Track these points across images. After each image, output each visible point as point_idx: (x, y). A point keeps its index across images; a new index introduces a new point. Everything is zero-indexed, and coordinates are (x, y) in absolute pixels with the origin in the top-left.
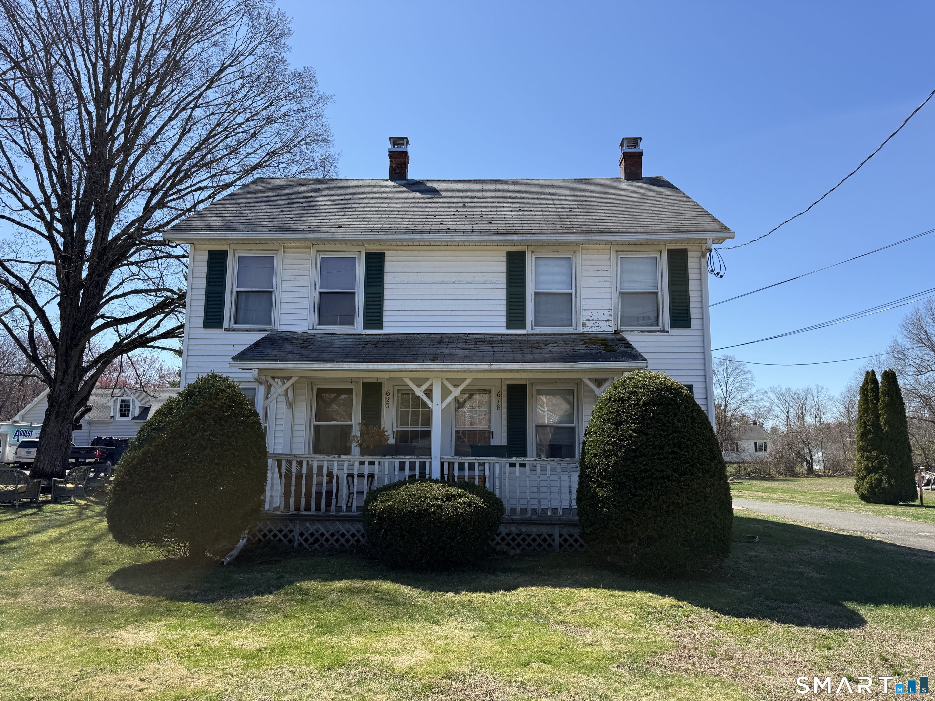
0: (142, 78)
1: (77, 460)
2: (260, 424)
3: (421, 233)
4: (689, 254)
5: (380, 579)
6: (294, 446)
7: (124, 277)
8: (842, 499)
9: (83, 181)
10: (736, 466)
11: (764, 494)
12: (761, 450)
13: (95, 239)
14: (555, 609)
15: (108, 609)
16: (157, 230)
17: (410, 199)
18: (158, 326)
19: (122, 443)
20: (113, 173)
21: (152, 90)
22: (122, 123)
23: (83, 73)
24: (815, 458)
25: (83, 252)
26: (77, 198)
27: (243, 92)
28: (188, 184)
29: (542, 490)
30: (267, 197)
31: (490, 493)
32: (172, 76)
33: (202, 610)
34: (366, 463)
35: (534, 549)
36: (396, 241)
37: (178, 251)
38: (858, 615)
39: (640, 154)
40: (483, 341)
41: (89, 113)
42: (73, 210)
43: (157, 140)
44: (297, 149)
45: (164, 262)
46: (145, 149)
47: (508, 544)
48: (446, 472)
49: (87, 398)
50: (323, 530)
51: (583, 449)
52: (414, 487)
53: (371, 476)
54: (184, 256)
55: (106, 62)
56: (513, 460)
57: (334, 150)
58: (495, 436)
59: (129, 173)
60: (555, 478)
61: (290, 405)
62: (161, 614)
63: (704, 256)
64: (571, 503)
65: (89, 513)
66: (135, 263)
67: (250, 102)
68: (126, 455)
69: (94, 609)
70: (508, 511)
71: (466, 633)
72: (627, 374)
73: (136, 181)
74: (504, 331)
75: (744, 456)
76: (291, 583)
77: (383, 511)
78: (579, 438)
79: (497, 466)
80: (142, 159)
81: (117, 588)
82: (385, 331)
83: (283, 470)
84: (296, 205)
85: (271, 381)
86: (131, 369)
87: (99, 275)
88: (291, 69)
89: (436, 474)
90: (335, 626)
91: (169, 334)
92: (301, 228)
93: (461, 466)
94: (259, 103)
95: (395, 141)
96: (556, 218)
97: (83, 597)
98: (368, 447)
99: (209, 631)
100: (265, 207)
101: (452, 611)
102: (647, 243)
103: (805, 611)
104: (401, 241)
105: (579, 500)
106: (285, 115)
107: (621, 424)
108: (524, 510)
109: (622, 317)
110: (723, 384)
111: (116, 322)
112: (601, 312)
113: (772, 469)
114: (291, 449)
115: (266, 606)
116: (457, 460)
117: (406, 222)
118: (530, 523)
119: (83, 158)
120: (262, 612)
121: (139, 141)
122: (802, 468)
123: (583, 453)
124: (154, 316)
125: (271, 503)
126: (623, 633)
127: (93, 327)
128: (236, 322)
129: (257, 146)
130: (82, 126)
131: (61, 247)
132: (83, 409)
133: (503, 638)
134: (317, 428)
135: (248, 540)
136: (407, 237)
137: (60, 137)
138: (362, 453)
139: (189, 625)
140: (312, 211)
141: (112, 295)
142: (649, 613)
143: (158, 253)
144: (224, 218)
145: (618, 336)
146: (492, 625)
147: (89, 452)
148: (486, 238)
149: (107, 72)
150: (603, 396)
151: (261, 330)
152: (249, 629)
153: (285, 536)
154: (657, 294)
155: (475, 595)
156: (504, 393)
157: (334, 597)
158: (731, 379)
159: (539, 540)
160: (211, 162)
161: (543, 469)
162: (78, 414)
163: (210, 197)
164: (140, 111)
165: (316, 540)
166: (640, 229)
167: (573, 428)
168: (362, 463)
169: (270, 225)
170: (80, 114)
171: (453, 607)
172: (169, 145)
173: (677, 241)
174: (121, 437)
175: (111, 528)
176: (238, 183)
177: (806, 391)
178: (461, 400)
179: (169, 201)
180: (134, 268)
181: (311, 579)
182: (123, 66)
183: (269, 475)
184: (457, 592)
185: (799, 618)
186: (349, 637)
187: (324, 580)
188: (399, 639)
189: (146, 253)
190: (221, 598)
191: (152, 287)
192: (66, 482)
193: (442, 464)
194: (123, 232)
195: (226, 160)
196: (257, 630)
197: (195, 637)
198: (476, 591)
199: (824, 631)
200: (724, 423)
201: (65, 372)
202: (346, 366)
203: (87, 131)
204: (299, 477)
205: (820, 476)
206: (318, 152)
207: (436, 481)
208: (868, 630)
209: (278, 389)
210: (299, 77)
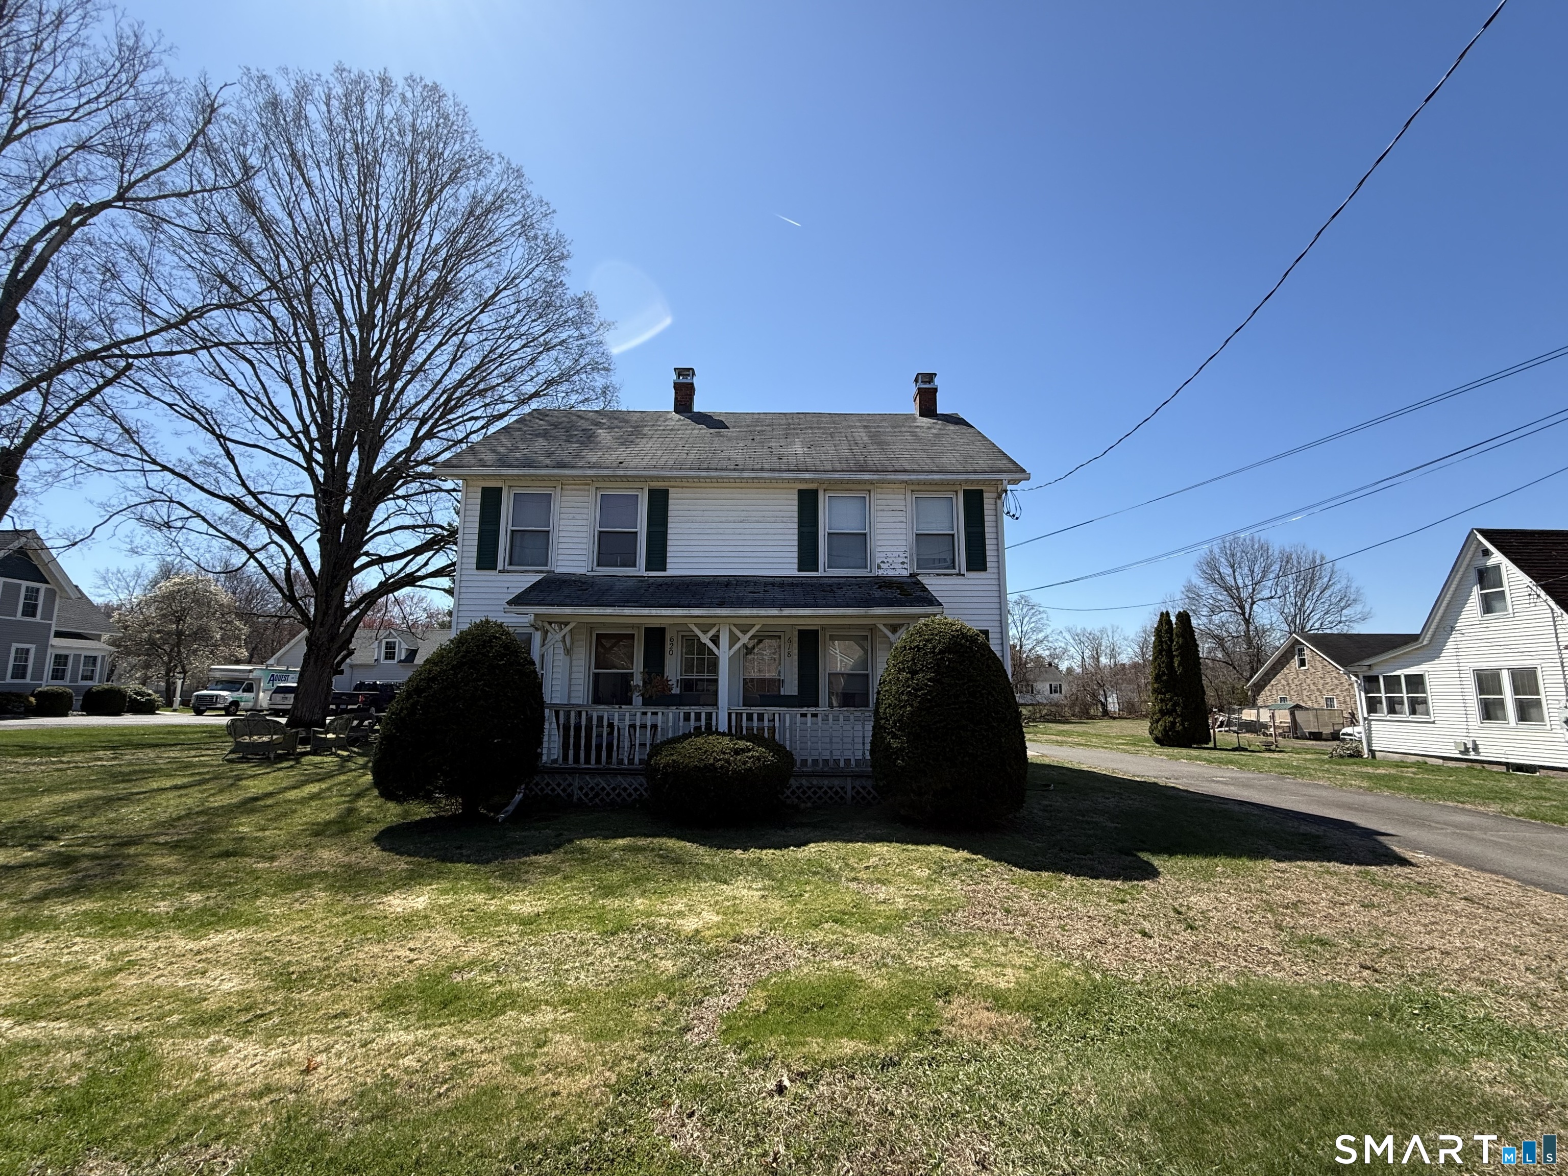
0: (410, 300)
1: (338, 707)
2: (535, 672)
3: (708, 469)
4: (985, 495)
5: (664, 836)
6: (573, 694)
7: (391, 511)
8: (1136, 742)
9: (346, 410)
10: (1030, 708)
11: (1059, 738)
12: (1056, 692)
13: (359, 471)
14: (847, 865)
15: (373, 871)
16: (425, 461)
17: (696, 432)
18: (426, 564)
19: (387, 689)
20: (378, 399)
21: (421, 313)
22: (388, 347)
23: (346, 293)
24: (1110, 700)
25: (346, 486)
26: (338, 428)
27: (519, 317)
28: (459, 414)
29: (834, 740)
30: (545, 430)
31: (780, 746)
32: (442, 299)
33: (477, 872)
34: (649, 714)
35: (826, 802)
36: (681, 478)
37: (449, 485)
38: (1152, 865)
39: (935, 390)
40: (773, 584)
41: (352, 337)
42: (334, 440)
43: (426, 367)
44: (576, 378)
45: (435, 496)
46: (414, 374)
47: (799, 798)
48: (733, 723)
49: (349, 641)
50: (604, 784)
51: (877, 699)
52: (700, 740)
53: (654, 727)
54: (454, 490)
55: (371, 283)
56: (804, 710)
57: (615, 379)
58: (786, 685)
59: (396, 400)
60: (849, 727)
61: (568, 652)
62: (432, 877)
63: (999, 497)
64: (864, 754)
65: (352, 766)
66: (403, 497)
67: (526, 328)
68: (394, 705)
69: (358, 873)
70: (798, 763)
71: (755, 893)
72: (922, 621)
73: (404, 411)
74: (796, 573)
75: (1039, 698)
76: (570, 841)
77: (667, 765)
78: (874, 687)
79: (788, 716)
80: (409, 387)
81: (384, 850)
82: (668, 573)
83: (562, 721)
84: (575, 439)
85: (547, 626)
86: (397, 609)
87: (363, 510)
88: (570, 294)
89: (723, 727)
90: (618, 887)
91: (439, 573)
92: (580, 464)
93: (750, 717)
94: (536, 329)
95: (680, 372)
96: (850, 457)
97: (347, 859)
98: (651, 697)
99: (483, 895)
100: (541, 441)
101: (740, 870)
102: (942, 483)
103: (1100, 863)
104: (687, 477)
105: (872, 751)
106: (563, 341)
107: (916, 673)
108: (815, 762)
109: (918, 560)
110: (1019, 624)
111: (381, 560)
112: (896, 554)
113: (1067, 712)
114: (569, 697)
115: (545, 867)
116: (745, 711)
117: (691, 457)
118: (822, 775)
119: (345, 384)
120: (540, 873)
121: (407, 368)
122: (1098, 710)
123: (878, 704)
124: (422, 553)
125: (549, 754)
126: (916, 890)
127: (356, 565)
128: (510, 564)
129: (534, 374)
130: (344, 351)
131: (321, 480)
132: (344, 652)
133: (795, 898)
134: (596, 675)
135: (525, 794)
136: (692, 473)
137: (320, 361)
138: (645, 704)
139: (462, 889)
140: (592, 446)
141: (376, 531)
142: (943, 868)
143: (427, 486)
144: (498, 453)
145: (914, 580)
146: (782, 883)
147: (352, 698)
148: (776, 475)
149: (372, 293)
150: (899, 644)
151: (537, 572)
152: (526, 892)
153: (564, 790)
154: (953, 535)
155: (764, 852)
156: (795, 639)
157: (616, 855)
158: (1027, 619)
159: (830, 793)
160: (486, 390)
161: (836, 719)
162: (339, 658)
163: (483, 428)
164: (407, 335)
165: (597, 795)
166: (935, 469)
167: (867, 675)
168: (645, 714)
169: (548, 461)
170: (342, 338)
171: (741, 865)
172: (439, 372)
173: (972, 482)
174: (385, 681)
175: (377, 783)
176: (514, 413)
177: (1101, 631)
178: (750, 646)
179: (439, 432)
180: (401, 502)
181: (592, 837)
182: (389, 288)
183: (546, 726)
184: (745, 849)
185: (1092, 869)
186: (633, 899)
187: (606, 837)
188: (685, 900)
189: (414, 487)
190: (497, 859)
191: (420, 522)
192: (327, 732)
193: (730, 715)
194: (389, 464)
195: (501, 388)
196: (535, 893)
197: (469, 902)
198: (765, 848)
199: (1118, 883)
200: (1019, 664)
201: (325, 614)
202: (627, 611)
203: (350, 357)
204: (578, 728)
205: (1114, 718)
206: (599, 381)
207: (723, 734)
208: (1162, 882)
209: (555, 636)
210: (579, 303)
